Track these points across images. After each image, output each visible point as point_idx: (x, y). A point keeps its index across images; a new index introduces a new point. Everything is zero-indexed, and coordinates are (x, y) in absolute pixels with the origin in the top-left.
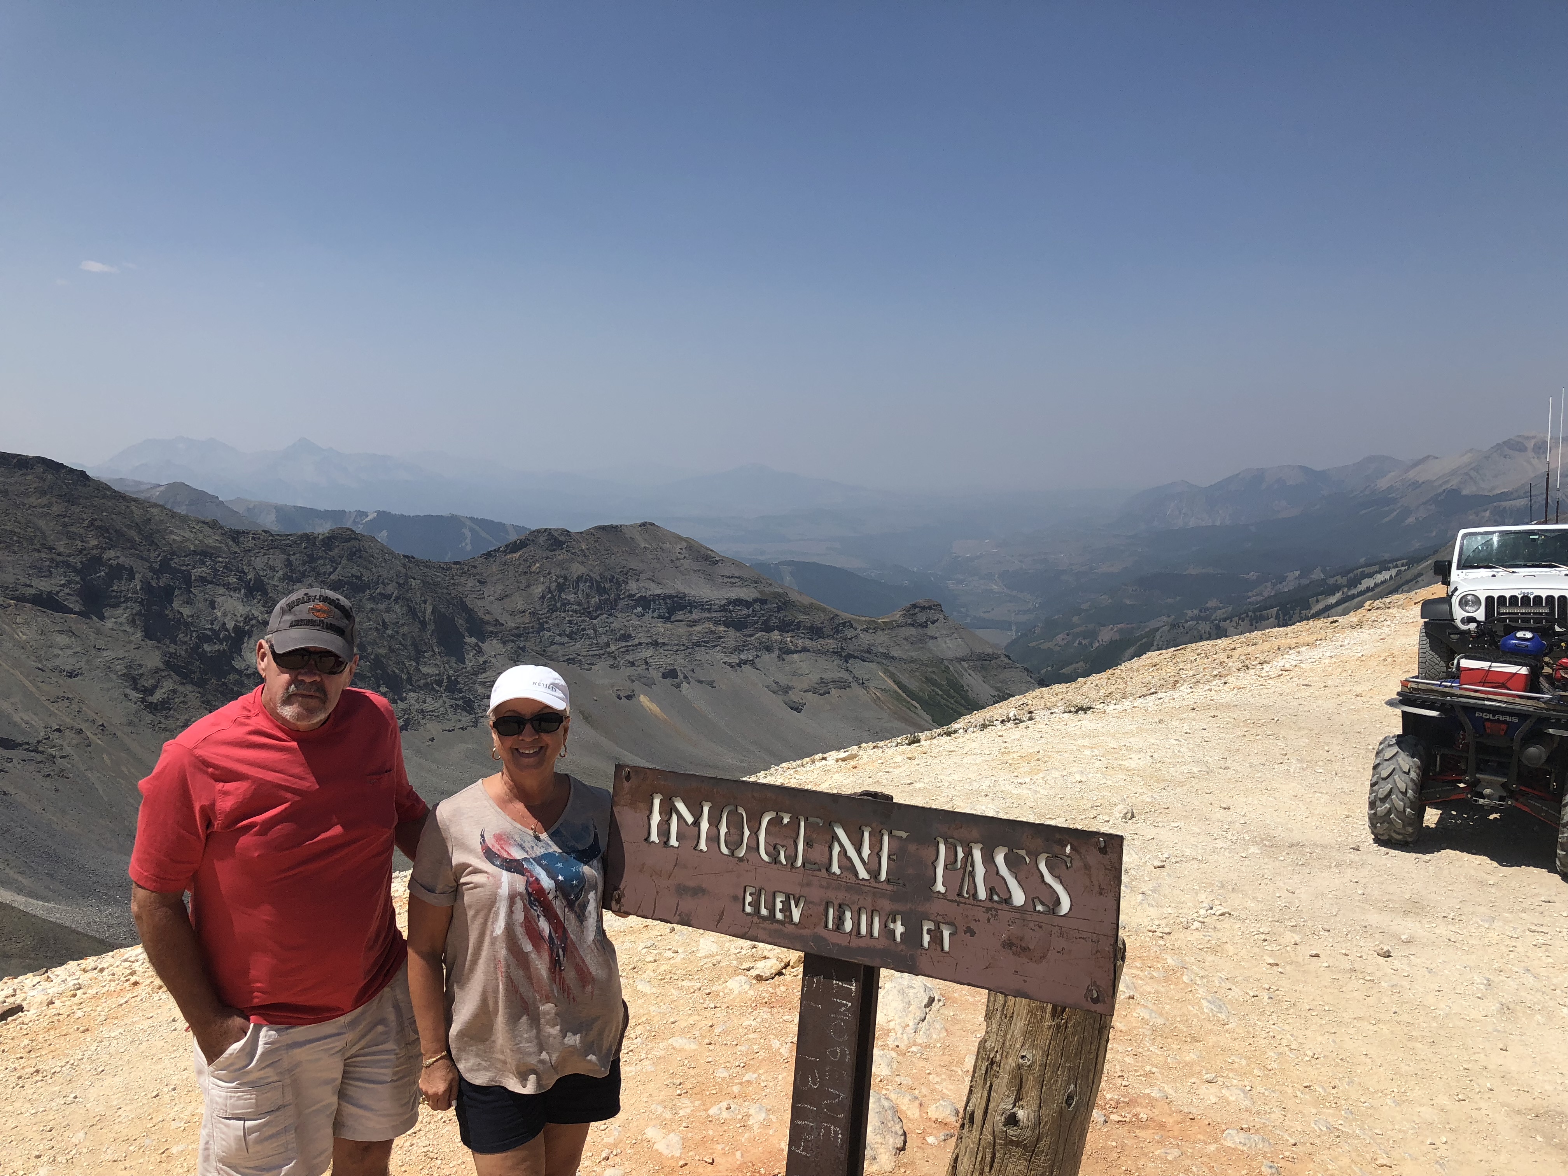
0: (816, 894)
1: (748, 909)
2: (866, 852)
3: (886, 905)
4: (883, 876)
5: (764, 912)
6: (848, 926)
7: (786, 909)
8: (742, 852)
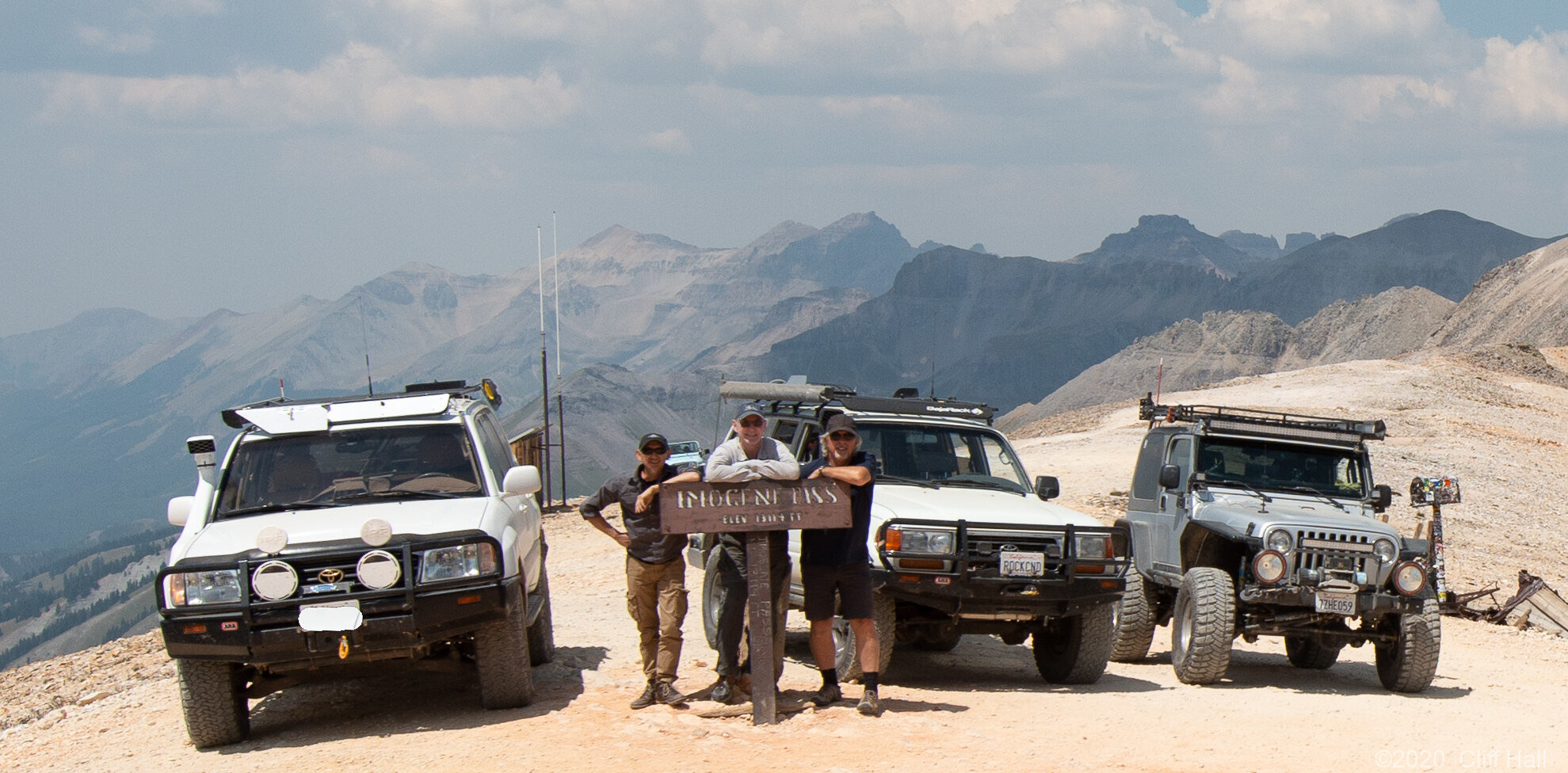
0: (751, 512)
1: (725, 522)
2: (768, 496)
3: (778, 511)
4: (775, 502)
5: (732, 522)
6: (764, 520)
7: (740, 520)
8: (720, 504)
